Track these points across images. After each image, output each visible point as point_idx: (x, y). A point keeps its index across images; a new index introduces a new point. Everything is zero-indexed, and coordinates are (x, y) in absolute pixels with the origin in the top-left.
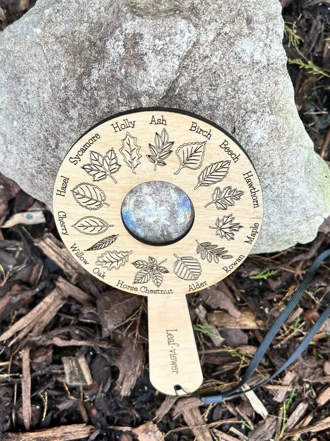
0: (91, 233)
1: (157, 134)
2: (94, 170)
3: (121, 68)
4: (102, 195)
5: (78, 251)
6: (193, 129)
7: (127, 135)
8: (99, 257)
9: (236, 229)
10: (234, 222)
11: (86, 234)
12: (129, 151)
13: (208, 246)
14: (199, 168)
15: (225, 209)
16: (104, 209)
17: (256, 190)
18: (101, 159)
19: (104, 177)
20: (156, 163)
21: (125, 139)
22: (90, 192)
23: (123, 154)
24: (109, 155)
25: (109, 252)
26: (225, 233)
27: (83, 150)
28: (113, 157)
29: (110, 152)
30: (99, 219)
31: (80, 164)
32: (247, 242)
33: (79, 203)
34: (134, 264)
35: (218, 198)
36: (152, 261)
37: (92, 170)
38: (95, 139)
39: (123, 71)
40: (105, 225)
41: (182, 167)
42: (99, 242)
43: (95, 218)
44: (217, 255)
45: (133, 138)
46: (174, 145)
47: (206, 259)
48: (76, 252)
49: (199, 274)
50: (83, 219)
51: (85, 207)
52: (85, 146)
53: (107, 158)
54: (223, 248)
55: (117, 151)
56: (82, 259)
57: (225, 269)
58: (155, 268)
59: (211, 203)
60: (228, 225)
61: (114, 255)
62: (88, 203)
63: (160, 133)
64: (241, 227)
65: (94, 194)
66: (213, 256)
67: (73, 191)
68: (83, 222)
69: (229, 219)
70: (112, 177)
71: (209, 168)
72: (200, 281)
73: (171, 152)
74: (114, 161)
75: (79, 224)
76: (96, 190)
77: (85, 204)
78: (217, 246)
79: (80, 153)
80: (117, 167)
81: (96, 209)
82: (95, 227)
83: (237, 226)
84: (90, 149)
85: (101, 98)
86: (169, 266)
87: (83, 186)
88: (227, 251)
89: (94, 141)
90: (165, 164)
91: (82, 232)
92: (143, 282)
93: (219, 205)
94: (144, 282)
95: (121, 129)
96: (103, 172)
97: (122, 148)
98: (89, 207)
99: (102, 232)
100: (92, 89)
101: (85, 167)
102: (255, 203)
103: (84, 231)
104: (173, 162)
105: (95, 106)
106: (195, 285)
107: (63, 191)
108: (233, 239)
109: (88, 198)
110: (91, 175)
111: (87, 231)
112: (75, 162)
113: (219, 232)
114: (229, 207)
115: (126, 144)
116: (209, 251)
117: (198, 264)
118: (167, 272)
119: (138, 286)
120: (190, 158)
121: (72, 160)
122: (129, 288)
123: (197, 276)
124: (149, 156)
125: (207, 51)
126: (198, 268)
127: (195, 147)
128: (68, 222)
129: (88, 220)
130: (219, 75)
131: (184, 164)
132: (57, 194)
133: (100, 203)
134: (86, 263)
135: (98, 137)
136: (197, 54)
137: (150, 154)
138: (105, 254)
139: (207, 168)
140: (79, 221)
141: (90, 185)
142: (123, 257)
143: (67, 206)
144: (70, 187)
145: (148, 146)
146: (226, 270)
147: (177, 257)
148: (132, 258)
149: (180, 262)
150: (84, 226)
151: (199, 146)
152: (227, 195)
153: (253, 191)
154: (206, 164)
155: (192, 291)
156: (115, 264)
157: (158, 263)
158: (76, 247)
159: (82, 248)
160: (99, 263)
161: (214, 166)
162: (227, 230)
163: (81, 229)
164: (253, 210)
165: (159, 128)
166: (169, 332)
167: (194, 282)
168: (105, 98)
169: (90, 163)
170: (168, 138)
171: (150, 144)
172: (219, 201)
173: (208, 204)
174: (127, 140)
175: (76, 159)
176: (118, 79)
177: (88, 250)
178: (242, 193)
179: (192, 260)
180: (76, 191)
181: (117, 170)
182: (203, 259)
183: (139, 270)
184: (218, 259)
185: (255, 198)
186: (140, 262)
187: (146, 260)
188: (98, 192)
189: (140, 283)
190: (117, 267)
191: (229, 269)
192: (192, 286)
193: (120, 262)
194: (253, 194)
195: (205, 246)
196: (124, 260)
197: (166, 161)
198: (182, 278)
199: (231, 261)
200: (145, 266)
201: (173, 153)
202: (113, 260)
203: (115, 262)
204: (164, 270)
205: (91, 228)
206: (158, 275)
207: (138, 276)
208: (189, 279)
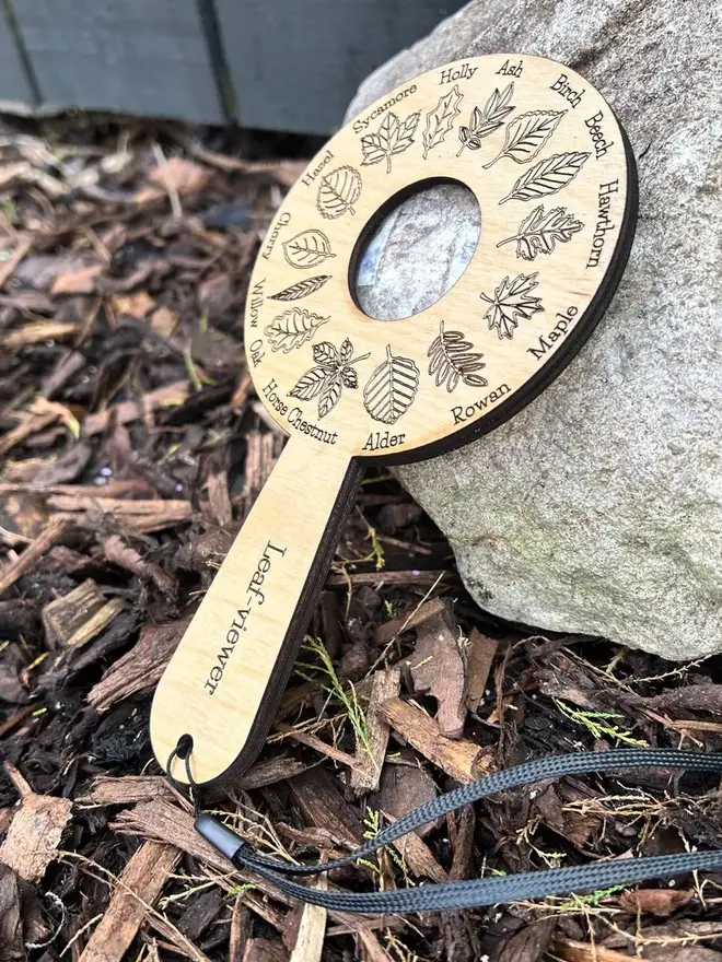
0: (299, 263)
1: (497, 91)
2: (374, 146)
4: (357, 191)
5: (260, 296)
6: (558, 86)
7: (453, 90)
8: (279, 318)
9: (528, 311)
10: (533, 294)
11: (291, 263)
12: (440, 118)
13: (455, 342)
14: (528, 160)
15: (531, 258)
16: (343, 219)
17: (610, 225)
18: (394, 128)
19: (380, 159)
20: (466, 143)
21: (447, 96)
22: (345, 184)
23: (428, 122)
24: (409, 121)
25: (297, 310)
26: (503, 316)
27: (381, 111)
28: (412, 125)
29: (413, 117)
30: (325, 238)
32: (532, 351)
33: (319, 201)
34: (316, 348)
35: (529, 231)
36: (344, 352)
37: (371, 145)
38: (408, 93)
40: (325, 252)
41: (503, 154)
42: (297, 285)
43: (322, 234)
44: (460, 369)
45: (459, 95)
46: (513, 112)
47: (434, 375)
48: (256, 297)
49: (402, 409)
50: (305, 232)
51: (322, 210)
52: (388, 104)
53: (403, 127)
54: (480, 356)
55: (423, 116)
56: (254, 313)
57: (457, 412)
58: (341, 369)
59: (511, 239)
60: (517, 299)
61: (299, 320)
62: (329, 204)
64: (540, 309)
65: (347, 188)
66: (452, 370)
67: (324, 178)
68: (300, 239)
69: (527, 285)
70: (389, 160)
71: (548, 163)
72: (394, 430)
73: (502, 123)
74: (409, 133)
75: (293, 242)
76: (356, 180)
77: (324, 206)
78: (471, 345)
79: (374, 115)
80: (408, 143)
81: (333, 218)
82: (310, 253)
83: (533, 305)
84: (391, 109)
86: (363, 371)
87: (342, 172)
88: (483, 365)
89: (404, 96)
90: (479, 146)
91: (288, 259)
92: (304, 396)
93: (524, 248)
94: (305, 399)
95: (451, 79)
96: (383, 150)
97: (432, 113)
98: (326, 211)
99: (312, 266)
101: (366, 139)
102: (594, 256)
103: (291, 257)
104: (493, 143)
106: (383, 435)
107: (313, 176)
108: (509, 335)
109: (336, 194)
110: (364, 154)
111: (296, 258)
112: (359, 130)
113: (492, 313)
114: (540, 255)
115: (443, 104)
116: (450, 355)
117: (412, 383)
118: (353, 385)
119: (292, 403)
120: (527, 140)
121: (358, 125)
122: (277, 404)
123: (396, 414)
124: (463, 129)
127: (543, 119)
128: (285, 234)
129: (309, 236)
131: (509, 150)
132: (302, 181)
133: (345, 207)
134: (254, 324)
135: (413, 90)
137: (467, 126)
138: (287, 313)
139: (542, 162)
140: (297, 236)
141: (353, 171)
142: (308, 327)
143: (300, 205)
144: (324, 172)
145: (472, 110)
146: (456, 417)
147: (389, 353)
148: (320, 335)
150: (297, 247)
151: (551, 117)
152: (549, 227)
153: (603, 226)
154: (545, 154)
155: (368, 453)
156: (289, 340)
157: (353, 358)
158: (261, 288)
159: (269, 290)
160: (270, 330)
161: (557, 161)
162: (509, 311)
163: (291, 252)
164: (582, 271)
165: (503, 82)
167: (382, 428)
169: (376, 133)
170: (509, 99)
171: (476, 109)
172: (528, 238)
173: (505, 241)
174: (447, 100)
175: (363, 124)
177: (273, 297)
178: (579, 227)
179: (411, 368)
180: (328, 179)
181: (404, 150)
182: (430, 373)
183: (315, 365)
184: (456, 382)
185: (599, 243)
186: (326, 347)
187: (338, 344)
188: (355, 185)
189: (299, 398)
190: (288, 347)
191: (463, 416)
192: (375, 437)
193: (299, 338)
194: (601, 232)
195: (451, 341)
196: (308, 334)
197: (483, 141)
198: (369, 411)
199: (479, 394)
200: (328, 360)
201: (503, 126)
202: (292, 330)
203: (293, 334)
204: (352, 379)
205: (303, 254)
206: (336, 387)
207: (304, 380)
208: (380, 417)
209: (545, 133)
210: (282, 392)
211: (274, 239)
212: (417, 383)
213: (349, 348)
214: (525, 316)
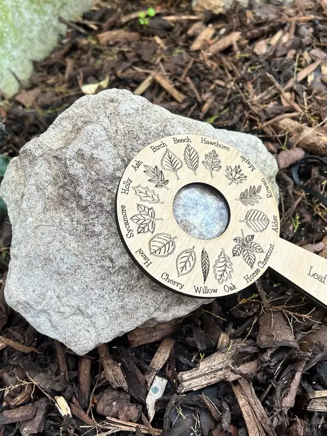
0: (191, 266)
1: (145, 171)
2: (145, 227)
3: (91, 174)
4: (165, 235)
5: (202, 289)
6: (155, 150)
7: (134, 189)
8: (216, 277)
9: (239, 170)
10: (233, 168)
11: (191, 270)
12: (145, 195)
13: (244, 195)
14: (182, 164)
15: (221, 167)
16: (178, 243)
17: (216, 142)
18: (139, 217)
19: (153, 224)
20: (164, 185)
21: (136, 191)
22: (159, 242)
23: (144, 201)
24: (140, 209)
25: (214, 266)
26: (239, 178)
27: (127, 223)
28: (143, 208)
29: (139, 207)
30: (183, 252)
31: (135, 233)
32: (252, 170)
33: (163, 256)
34: (234, 255)
35: (210, 167)
36: (238, 241)
37: (144, 228)
38: (124, 209)
39: (93, 173)
40: (191, 252)
41: (175, 172)
42: (202, 267)
43: (181, 254)
44: (254, 194)
45: (138, 187)
46: (158, 167)
48: (202, 291)
49: (265, 216)
50: (177, 264)
51: (168, 254)
52: (125, 220)
53: (142, 213)
54: (251, 187)
55: (141, 203)
56: (210, 291)
57: (268, 196)
58: (245, 242)
59: (211, 172)
60: (234, 173)
61: (219, 265)
62: (167, 250)
63: (145, 170)
64: (239, 166)
65: (162, 241)
66: (254, 197)
67: (151, 253)
68: (180, 266)
69: (230, 170)
70: (156, 220)
71: (186, 157)
72: (272, 220)
73: (161, 171)
74: (147, 210)
75: (180, 272)
76: (160, 236)
77: (166, 253)
78: (247, 190)
79: (128, 227)
80: (152, 210)
81: (174, 248)
82: (188, 260)
83: (237, 168)
84: (129, 218)
85: (100, 200)
86: (248, 232)
87: (152, 243)
88: (254, 186)
89: (125, 211)
90: (168, 181)
91: (188, 273)
92: (254, 261)
93: (216, 169)
95: (128, 190)
96: (149, 222)
97: (141, 199)
98: (169, 252)
99: (195, 258)
100: (90, 202)
101: (139, 231)
102: (226, 148)
103: (186, 271)
104: (168, 175)
105: (103, 208)
106: (273, 224)
107: (147, 260)
108: (246, 177)
109: (163, 247)
110: (147, 232)
111: (188, 268)
112: (132, 234)
113: (236, 182)
114: (220, 164)
115: (140, 194)
116: (248, 197)
117: (256, 212)
118: (253, 236)
119: (256, 266)
120: (173, 163)
121: (129, 236)
122: (255, 275)
123: (266, 219)
124: (156, 186)
125: (114, 128)
126: (259, 213)
127: (167, 156)
128: (173, 276)
129: (180, 261)
130: (132, 130)
131: (175, 170)
132: (147, 266)
133: (171, 242)
134: (215, 291)
135: (124, 207)
136: (112, 134)
137: (155, 184)
138: (214, 271)
139: (185, 159)
140: (177, 268)
141: (154, 237)
142: (224, 259)
143: (160, 267)
144: (147, 253)
145: (149, 182)
146: (270, 196)
147: (243, 221)
148: (229, 253)
149: (249, 222)
150: (183, 268)
151: (168, 154)
152: (211, 160)
153: (216, 144)
154: (182, 158)
155: (279, 231)
156: (228, 270)
157: (242, 237)
158: (198, 288)
159: (200, 283)
160: (220, 281)
161: (186, 154)
162: (238, 176)
163: (184, 271)
164: (230, 153)
165: (142, 168)
166: (311, 274)
167: (271, 224)
168: (101, 197)
169: (138, 226)
170: (151, 167)
171: (149, 180)
172: (213, 167)
173: (212, 175)
174: (138, 192)
175: (130, 233)
176: (96, 180)
177: (205, 280)
178: (214, 151)
179: (250, 212)
180: (152, 251)
181: (154, 212)
182: (254, 205)
183: (241, 255)
184: (258, 196)
185: (222, 146)
186: (235, 250)
187: (235, 244)
188: (162, 237)
189: (254, 262)
190: (231, 270)
191: (270, 194)
192: (274, 227)
193: (228, 264)
194: (218, 145)
195: (243, 197)
196: (227, 260)
197: (166, 179)
198: (264, 230)
199: (264, 189)
200: (241, 248)
201: (163, 171)
202: (223, 268)
203: (225, 268)
204: (250, 238)
205: (188, 264)
206: (252, 245)
207: (247, 260)
208: (266, 225)
209: (173, 157)
210: (250, 272)
211: (174, 283)
212: (256, 210)
213: (238, 239)
214: (240, 171)
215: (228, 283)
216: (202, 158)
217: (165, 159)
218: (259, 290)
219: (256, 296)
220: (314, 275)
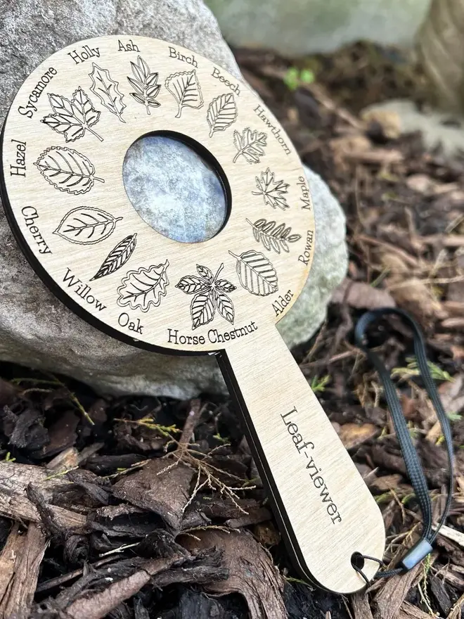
0: (90, 239)
1: (132, 63)
2: (63, 123)
4: (86, 163)
5: (79, 284)
6: (173, 55)
7: (94, 67)
8: (120, 288)
9: (283, 189)
10: (277, 179)
11: (82, 243)
12: (104, 89)
13: (264, 225)
14: (201, 105)
15: (258, 161)
16: (97, 187)
17: (277, 130)
18: (67, 105)
19: (81, 132)
20: (146, 103)
21: (93, 72)
22: (67, 162)
23: (97, 95)
24: (78, 97)
25: (133, 272)
26: (275, 198)
27: (37, 93)
28: (84, 101)
29: (78, 93)
30: (97, 209)
31: (38, 116)
32: (304, 207)
33: (54, 184)
34: (180, 286)
35: (243, 147)
36: (204, 274)
37: (59, 124)
38: (51, 75)
40: (109, 220)
41: (181, 106)
42: (110, 256)
43: (89, 208)
44: (282, 237)
45: (103, 70)
46: (160, 77)
47: (272, 249)
48: (75, 287)
49: (274, 279)
50: (68, 214)
51: (66, 190)
52: (38, 87)
53: (76, 103)
54: (284, 225)
55: (86, 89)
56: (90, 299)
57: (302, 259)
58: (213, 285)
59: (238, 154)
60: (271, 187)
61: (142, 277)
62: (68, 183)
63: (135, 62)
64: (287, 186)
65: (73, 164)
66: (278, 241)
67: (37, 164)
68: (70, 221)
69: (270, 177)
70: (93, 133)
71: (214, 105)
72: (282, 292)
73: (159, 86)
74: (88, 107)
75: (64, 227)
76: (75, 155)
77: (64, 186)
78: (275, 223)
79: (34, 98)
80: (96, 114)
81: (85, 192)
82: (94, 226)
83: (282, 185)
84: (47, 90)
85: (29, 53)
86: (229, 275)
87: (52, 153)
88: (290, 228)
89: (49, 78)
90: (158, 104)
91: (75, 242)
92: (206, 320)
93: (249, 157)
94: (209, 321)
95: (83, 59)
96: (76, 125)
97: (93, 87)
98: (72, 189)
99: (108, 235)
100: (11, 43)
101: (47, 120)
102: (285, 148)
103: (76, 238)
104: (166, 100)
105: (22, 67)
106: (279, 301)
107: (20, 166)
108: (287, 206)
109: (67, 173)
110: (60, 132)
111: (84, 236)
112: (30, 114)
113: (267, 200)
114: (261, 158)
115: (97, 80)
116: (269, 233)
117: (266, 262)
118: (232, 288)
119: (202, 331)
120: (187, 93)
121: (23, 111)
122: (191, 341)
123: (274, 284)
124: (134, 94)
126: (269, 268)
127: (185, 78)
128: (46, 226)
129: (77, 214)
131: (182, 102)
132: (12, 174)
133: (89, 179)
134: (100, 307)
135: (54, 72)
137: (135, 92)
138: (126, 279)
139: (211, 105)
140: (63, 220)
141: (64, 149)
142: (157, 277)
143: (34, 194)
144: (31, 159)
145: (127, 80)
146: (304, 261)
147: (234, 256)
148: (174, 276)
149: (243, 265)
150: (74, 229)
151: (189, 76)
152: (250, 141)
153: (274, 131)
154: (207, 100)
155: (281, 316)
156: (150, 296)
157: (214, 273)
158: (73, 277)
159: (85, 273)
160: (123, 301)
161: (218, 102)
162: (275, 194)
163: (71, 235)
164: (286, 158)
165: (132, 56)
167: (274, 297)
168: (34, 52)
169: (53, 113)
170: (148, 68)
171: (128, 78)
172: (246, 151)
173: (236, 157)
174: (96, 75)
175: (29, 109)
177: (96, 277)
178: (265, 137)
179: (255, 255)
180: (42, 163)
181: (98, 120)
182: (269, 250)
183: (192, 296)
184: (286, 245)
185: (281, 141)
186: (187, 280)
187: (195, 272)
188: (80, 160)
189: (204, 324)
190: (156, 301)
191: (306, 259)
192: (276, 304)
193: (158, 289)
194: (277, 135)
195: (261, 226)
196: (162, 282)
197: (157, 99)
198: (258, 295)
199: (302, 244)
200: (199, 287)
201: (163, 87)
202: (145, 288)
203: (149, 290)
204: (227, 286)
205: (88, 231)
206: (222, 298)
207: (195, 311)
208: (267, 292)
209: (195, 86)
210: (186, 330)
211: (37, 234)
212: (268, 259)
213: (205, 270)
214: (284, 192)
215: (134, 315)
216: (239, 126)
217: (179, 78)
218: (187, 426)
219: (175, 430)
220: (290, 424)
